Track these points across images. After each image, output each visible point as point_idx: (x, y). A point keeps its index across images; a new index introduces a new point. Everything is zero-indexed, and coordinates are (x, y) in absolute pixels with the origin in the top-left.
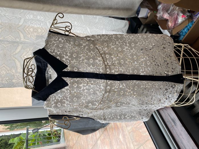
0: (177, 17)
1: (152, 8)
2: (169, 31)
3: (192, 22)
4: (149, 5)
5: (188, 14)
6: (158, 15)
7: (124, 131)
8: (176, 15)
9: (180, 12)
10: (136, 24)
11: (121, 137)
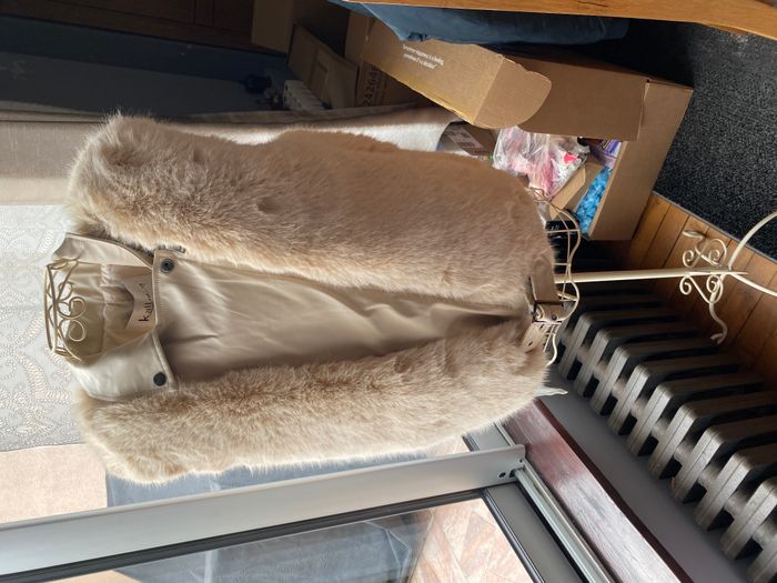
0: (552, 163)
3: (602, 172)
5: (581, 149)
8: (547, 156)
9: (556, 147)
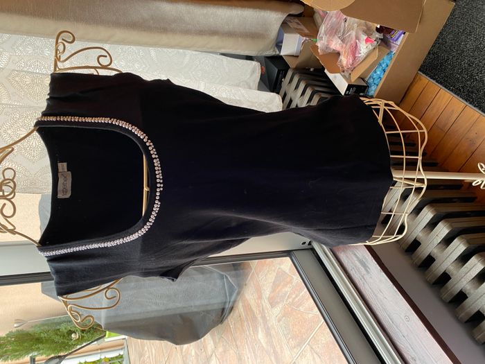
0: (357, 42)
1: (306, 31)
2: (344, 77)
3: (388, 54)
4: (302, 27)
5: (378, 35)
6: (319, 44)
7: (268, 318)
9: (361, 33)
10: (276, 70)
11: (261, 335)
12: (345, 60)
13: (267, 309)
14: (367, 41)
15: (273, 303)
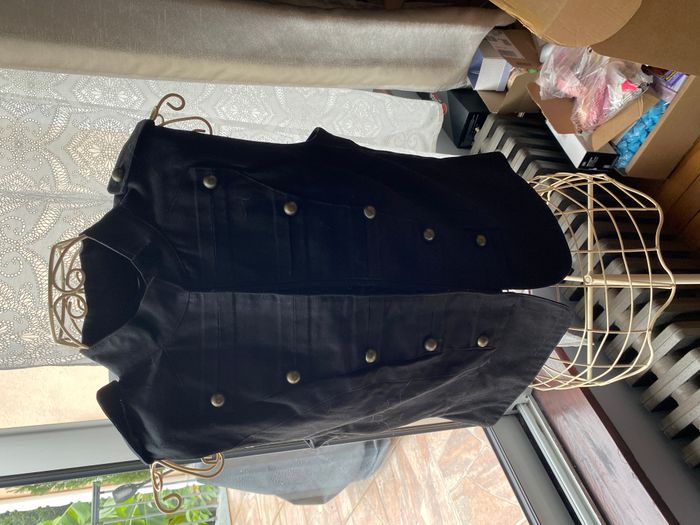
0: (607, 88)
2: (581, 139)
3: (657, 105)
4: (512, 48)
6: (542, 83)
7: (437, 490)
10: (466, 113)
11: (425, 512)
12: (584, 113)
13: (437, 477)
14: (625, 86)
15: (446, 472)
